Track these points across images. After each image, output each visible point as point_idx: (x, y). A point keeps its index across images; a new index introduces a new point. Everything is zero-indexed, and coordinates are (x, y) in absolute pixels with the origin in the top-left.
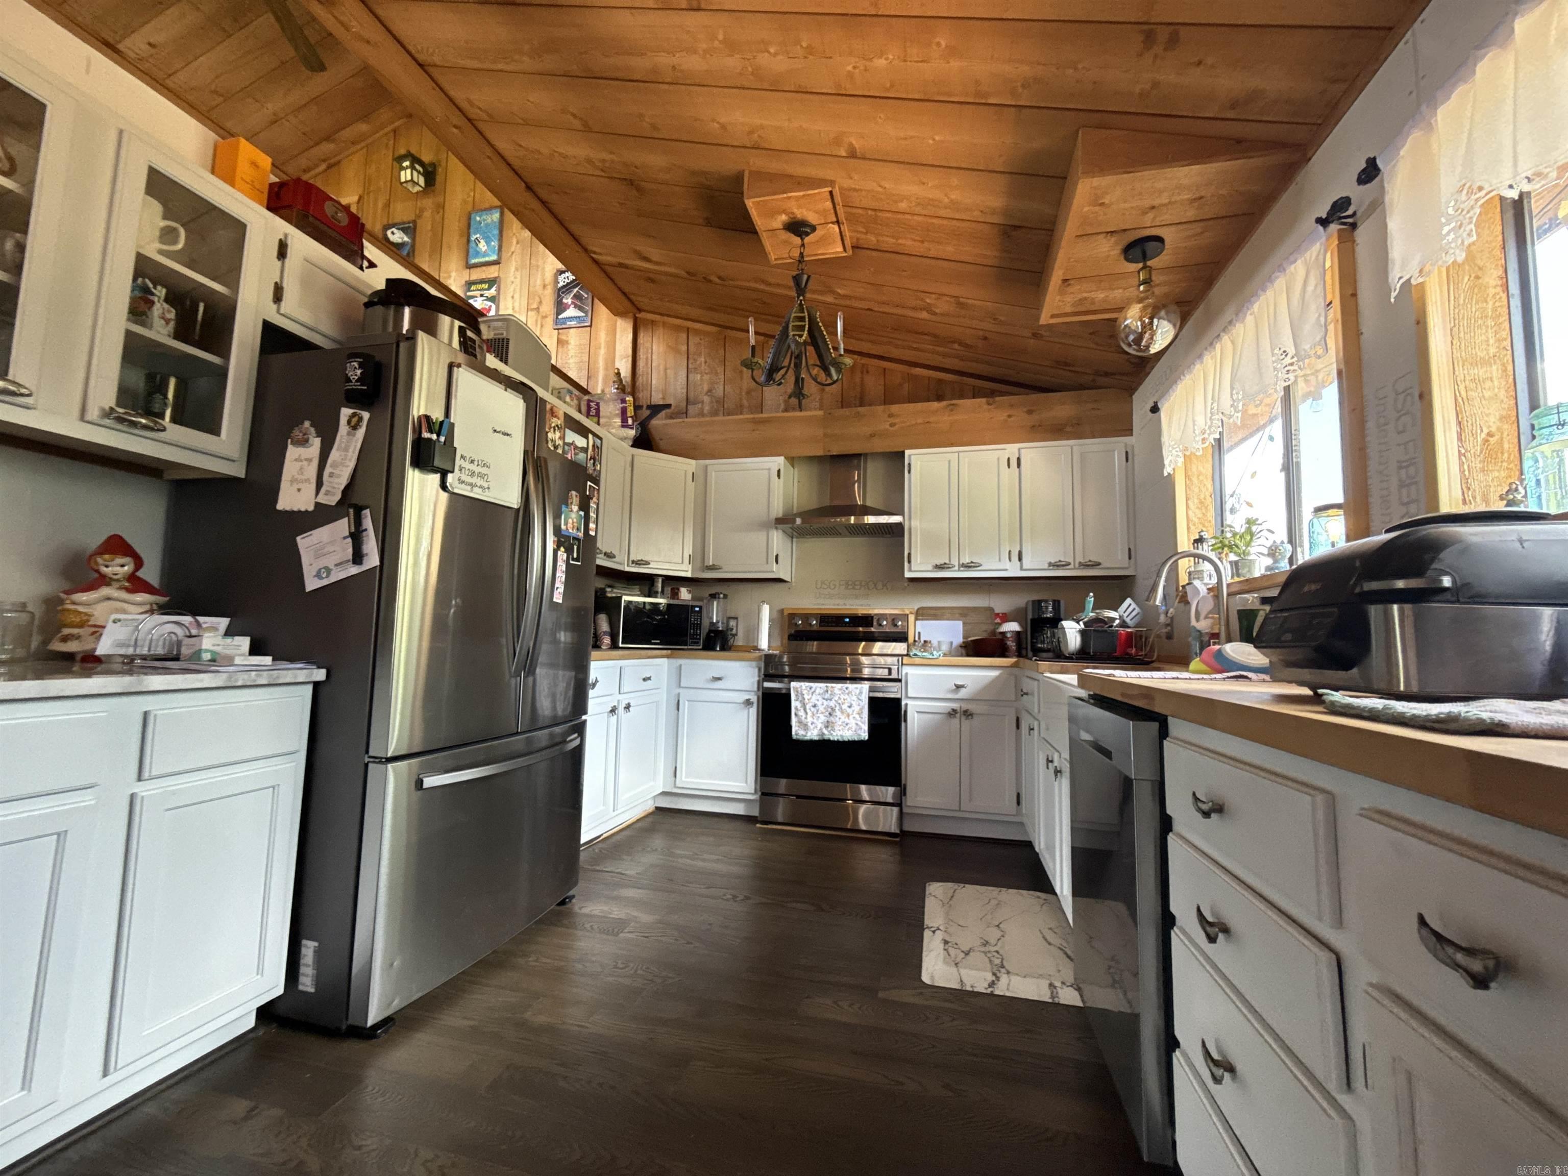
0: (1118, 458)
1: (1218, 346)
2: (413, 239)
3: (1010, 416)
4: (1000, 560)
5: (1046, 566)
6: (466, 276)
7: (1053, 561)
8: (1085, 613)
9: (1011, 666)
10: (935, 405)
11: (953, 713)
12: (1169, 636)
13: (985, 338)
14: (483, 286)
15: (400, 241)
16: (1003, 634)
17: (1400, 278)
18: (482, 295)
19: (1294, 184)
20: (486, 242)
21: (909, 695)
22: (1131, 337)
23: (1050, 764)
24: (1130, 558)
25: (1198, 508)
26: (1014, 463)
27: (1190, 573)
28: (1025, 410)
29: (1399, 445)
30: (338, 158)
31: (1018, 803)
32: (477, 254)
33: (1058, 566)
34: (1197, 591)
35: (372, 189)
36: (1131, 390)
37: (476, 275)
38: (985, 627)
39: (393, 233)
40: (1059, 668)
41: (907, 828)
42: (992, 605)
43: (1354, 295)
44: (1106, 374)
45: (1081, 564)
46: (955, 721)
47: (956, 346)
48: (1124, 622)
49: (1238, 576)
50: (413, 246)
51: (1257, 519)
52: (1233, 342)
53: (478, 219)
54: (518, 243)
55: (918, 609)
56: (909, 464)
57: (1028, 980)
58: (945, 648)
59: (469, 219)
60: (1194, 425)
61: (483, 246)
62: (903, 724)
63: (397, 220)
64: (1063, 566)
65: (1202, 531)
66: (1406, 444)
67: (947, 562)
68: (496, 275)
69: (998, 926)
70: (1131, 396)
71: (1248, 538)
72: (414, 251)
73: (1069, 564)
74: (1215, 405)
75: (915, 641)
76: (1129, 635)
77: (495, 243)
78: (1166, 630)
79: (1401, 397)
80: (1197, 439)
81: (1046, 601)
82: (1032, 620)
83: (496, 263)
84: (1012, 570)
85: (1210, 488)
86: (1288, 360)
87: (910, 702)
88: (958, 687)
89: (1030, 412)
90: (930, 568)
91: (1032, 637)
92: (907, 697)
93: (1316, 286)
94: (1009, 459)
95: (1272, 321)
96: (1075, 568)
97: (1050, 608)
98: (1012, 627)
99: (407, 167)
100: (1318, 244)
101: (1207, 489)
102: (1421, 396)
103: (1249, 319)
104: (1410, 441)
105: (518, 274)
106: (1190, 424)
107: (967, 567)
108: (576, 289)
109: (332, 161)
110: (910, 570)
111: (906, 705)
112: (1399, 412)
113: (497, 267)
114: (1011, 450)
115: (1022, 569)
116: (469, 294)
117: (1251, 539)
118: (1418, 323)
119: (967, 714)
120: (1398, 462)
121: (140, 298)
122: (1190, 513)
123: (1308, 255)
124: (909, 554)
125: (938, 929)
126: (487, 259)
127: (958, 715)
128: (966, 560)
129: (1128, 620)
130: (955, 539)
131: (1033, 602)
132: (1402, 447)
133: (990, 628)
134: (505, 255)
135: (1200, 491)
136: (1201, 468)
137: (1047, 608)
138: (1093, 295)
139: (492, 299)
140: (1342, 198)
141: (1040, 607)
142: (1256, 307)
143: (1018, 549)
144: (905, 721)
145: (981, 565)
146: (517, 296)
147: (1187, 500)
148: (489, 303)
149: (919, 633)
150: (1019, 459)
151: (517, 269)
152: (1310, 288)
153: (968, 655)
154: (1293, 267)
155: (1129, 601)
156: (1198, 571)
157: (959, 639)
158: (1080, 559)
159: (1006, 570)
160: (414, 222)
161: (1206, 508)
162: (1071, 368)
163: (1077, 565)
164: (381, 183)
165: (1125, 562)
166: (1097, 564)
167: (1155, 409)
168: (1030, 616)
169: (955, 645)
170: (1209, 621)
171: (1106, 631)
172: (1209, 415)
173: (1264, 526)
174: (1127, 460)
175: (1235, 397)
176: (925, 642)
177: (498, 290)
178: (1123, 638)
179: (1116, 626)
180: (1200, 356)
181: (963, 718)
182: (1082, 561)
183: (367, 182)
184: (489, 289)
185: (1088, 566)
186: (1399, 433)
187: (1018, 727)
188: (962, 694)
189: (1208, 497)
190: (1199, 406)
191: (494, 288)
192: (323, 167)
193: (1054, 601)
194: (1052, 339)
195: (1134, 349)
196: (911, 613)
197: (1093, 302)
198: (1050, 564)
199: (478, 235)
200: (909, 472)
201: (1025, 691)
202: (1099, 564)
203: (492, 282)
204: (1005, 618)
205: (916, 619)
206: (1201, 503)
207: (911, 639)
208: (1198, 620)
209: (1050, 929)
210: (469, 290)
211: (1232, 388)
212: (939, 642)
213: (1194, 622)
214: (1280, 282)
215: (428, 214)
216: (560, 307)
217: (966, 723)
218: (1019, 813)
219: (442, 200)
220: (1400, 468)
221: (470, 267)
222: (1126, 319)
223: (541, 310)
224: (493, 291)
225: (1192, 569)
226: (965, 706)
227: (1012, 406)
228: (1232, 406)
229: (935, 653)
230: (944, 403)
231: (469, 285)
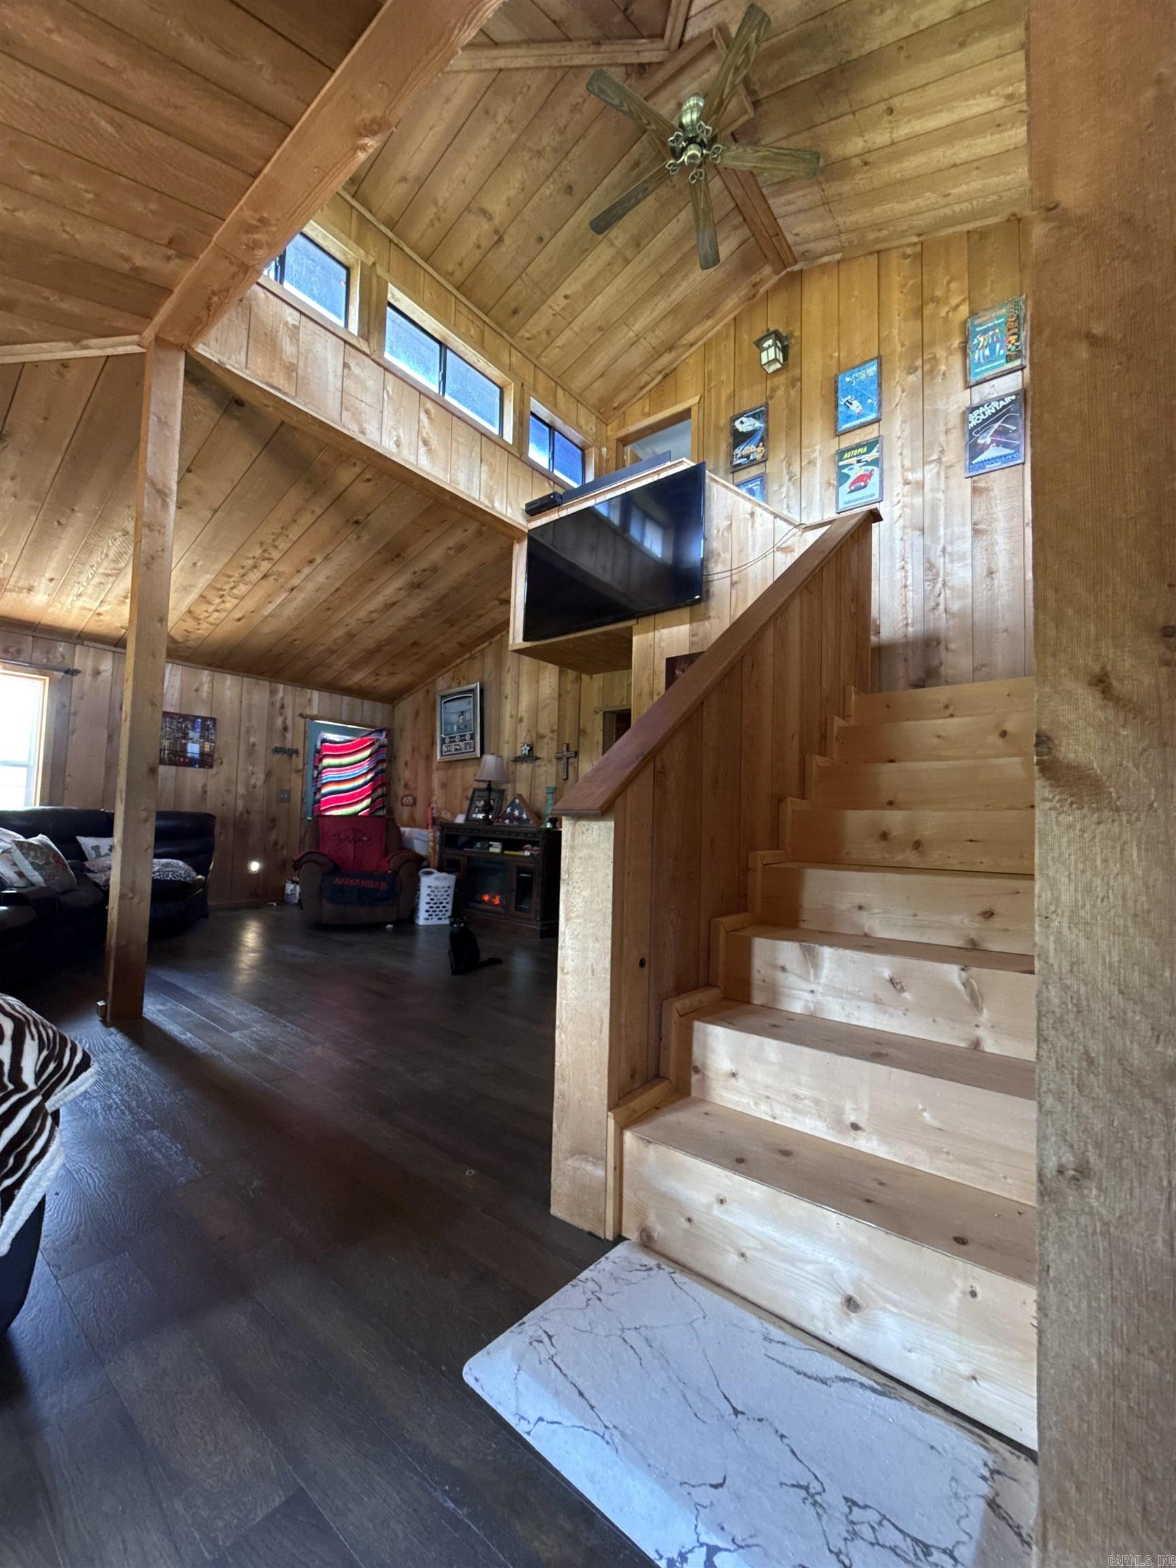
2: (767, 422)
6: (834, 445)
14: (861, 450)
15: (750, 428)
18: (859, 461)
20: (860, 402)
30: (674, 365)
32: (849, 418)
35: (712, 384)
37: (846, 442)
39: (742, 422)
50: (767, 429)
53: (848, 379)
54: (903, 391)
59: (836, 382)
61: (856, 407)
63: (745, 409)
68: (875, 434)
72: (767, 434)
77: (872, 401)
83: (878, 421)
99: (770, 347)
105: (907, 427)
108: (999, 423)
109: (667, 371)
113: (876, 426)
116: (841, 464)
126: (863, 420)
134: (885, 409)
139: (875, 462)
146: (906, 452)
148: (870, 468)
151: (904, 422)
160: (767, 405)
164: (723, 377)
177: (881, 451)
183: (707, 379)
184: (869, 451)
191: (876, 450)
192: (660, 377)
199: (849, 397)
203: (870, 445)
210: (841, 460)
215: (780, 393)
216: (974, 449)
219: (798, 372)
221: (838, 434)
223: (944, 459)
224: (874, 454)
231: (841, 454)
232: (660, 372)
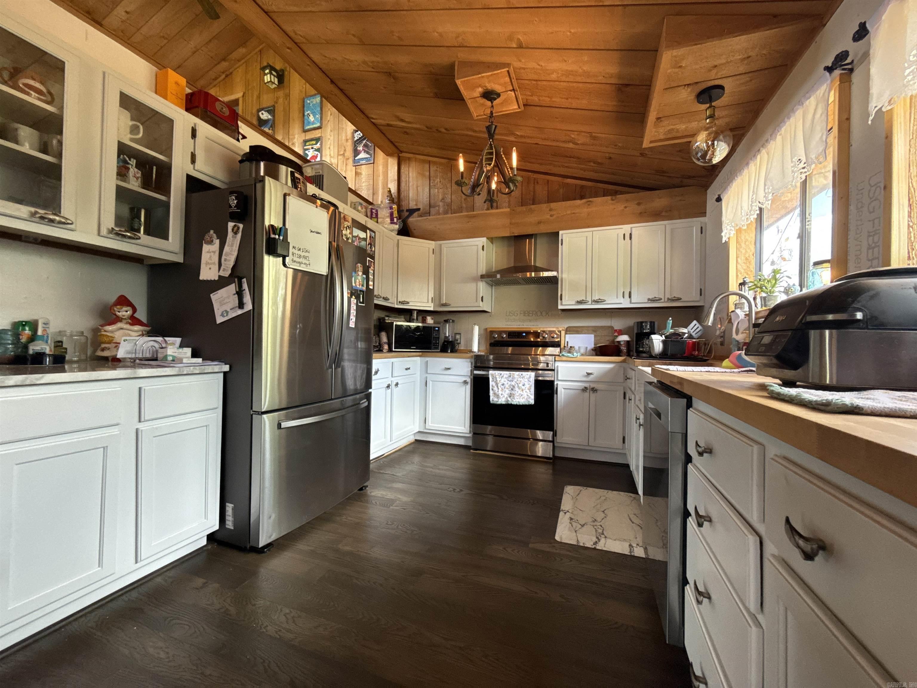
0: (695, 231)
1: (759, 157)
2: (274, 116)
3: (626, 207)
4: (617, 298)
5: (646, 301)
6: (304, 137)
7: (650, 297)
8: (667, 330)
9: (621, 362)
10: (578, 202)
11: (585, 389)
12: (722, 344)
13: (610, 158)
14: (313, 142)
15: (266, 118)
16: (619, 342)
17: (876, 107)
18: (312, 148)
19: (814, 44)
20: (313, 116)
21: (559, 379)
22: (700, 154)
23: (638, 421)
24: (701, 295)
25: (744, 263)
26: (627, 237)
27: (736, 305)
28: (636, 202)
29: (870, 221)
30: (231, 71)
31: (624, 442)
32: (309, 123)
33: (654, 300)
34: (738, 316)
35: (250, 87)
36: (706, 186)
37: (310, 136)
38: (608, 338)
39: (262, 114)
40: (648, 364)
41: (557, 454)
42: (613, 325)
43: (848, 119)
44: (690, 177)
45: (668, 299)
46: (586, 394)
47: (592, 164)
48: (691, 335)
49: (765, 306)
50: (274, 121)
51: (780, 270)
52: (768, 154)
53: (308, 102)
54: (331, 115)
55: (567, 328)
56: (562, 240)
57: (618, 542)
58: (582, 351)
59: (304, 102)
60: (742, 209)
61: (312, 118)
62: (555, 395)
63: (264, 106)
64: (657, 300)
65: (745, 278)
66: (873, 220)
67: (584, 299)
68: (319, 135)
69: (603, 511)
70: (706, 190)
71: (774, 282)
72: (274, 123)
73: (661, 299)
74: (754, 196)
75: (565, 347)
76: (694, 343)
77: (318, 116)
78: (721, 340)
79: (874, 188)
80: (743, 218)
81: (646, 322)
82: (637, 334)
83: (319, 128)
84: (625, 304)
85: (753, 250)
86: (802, 165)
87: (559, 383)
88: (589, 374)
89: (639, 204)
90: (574, 303)
91: (636, 345)
92: (558, 380)
93: (821, 115)
94: (624, 235)
95: (792, 139)
96: (664, 302)
97: (648, 327)
98: (624, 338)
100: (825, 85)
101: (751, 251)
102: (885, 188)
103: (779, 138)
104: (877, 218)
105: (332, 133)
106: (739, 207)
107: (597, 302)
108: (364, 142)
109: (228, 73)
110: (562, 304)
111: (557, 384)
112: (871, 199)
113: (320, 130)
114: (626, 228)
115: (631, 303)
116: (305, 147)
117: (776, 282)
118: (887, 137)
119: (594, 390)
120: (869, 232)
121: (122, 166)
122: (739, 266)
123: (818, 92)
124: (561, 295)
125: (568, 512)
126: (315, 126)
127: (588, 391)
128: (596, 298)
129: (693, 334)
130: (589, 285)
131: (638, 322)
132: (871, 222)
133: (611, 338)
134: (324, 123)
135: (746, 251)
136: (747, 237)
137: (646, 326)
138: (678, 127)
139: (318, 150)
140: (843, 52)
141: (642, 326)
142: (783, 129)
143: (629, 290)
144: (557, 393)
145: (605, 301)
146: (332, 147)
147: (737, 258)
148: (317, 153)
149: (567, 342)
150: (631, 234)
151: (331, 131)
152: (818, 116)
153: (597, 355)
154: (807, 102)
155: (695, 322)
156: (741, 303)
157: (591, 346)
158: (668, 296)
159: (621, 303)
160: (274, 106)
161: (750, 262)
162: (665, 174)
163: (666, 300)
164: (255, 84)
165: (698, 297)
166: (679, 299)
167: (719, 200)
168: (636, 331)
169: (588, 349)
170: (745, 335)
171: (679, 341)
172: (750, 203)
173: (785, 274)
174: (702, 233)
175: (766, 191)
176: (571, 347)
177: (321, 144)
178: (691, 345)
179: (685, 338)
180: (747, 164)
181: (591, 392)
182: (670, 297)
183: (247, 84)
184: (316, 144)
185: (673, 300)
186: (870, 213)
187: (625, 398)
188: (591, 378)
189: (751, 256)
190: (745, 197)
191: (319, 143)
192: (223, 76)
193: (651, 322)
194: (652, 156)
195: (702, 162)
196: (563, 330)
197: (678, 131)
198: (649, 299)
199: (309, 112)
200: (562, 244)
201: (628, 377)
202: (681, 299)
203: (317, 140)
204: (621, 333)
205: (566, 334)
206: (747, 259)
207: (562, 346)
208: (737, 333)
209: (635, 514)
210: (305, 145)
211: (765, 185)
212: (579, 347)
213: (734, 336)
214: (799, 113)
215: (281, 101)
216: (356, 153)
217: (593, 396)
218: (624, 448)
220: (869, 236)
221: (305, 131)
222: (696, 142)
223: (346, 155)
224: (318, 145)
225: (738, 302)
226: (593, 385)
227: (627, 200)
228: (765, 197)
229: (575, 354)
230: (584, 201)
231: (305, 142)
232: (223, 73)
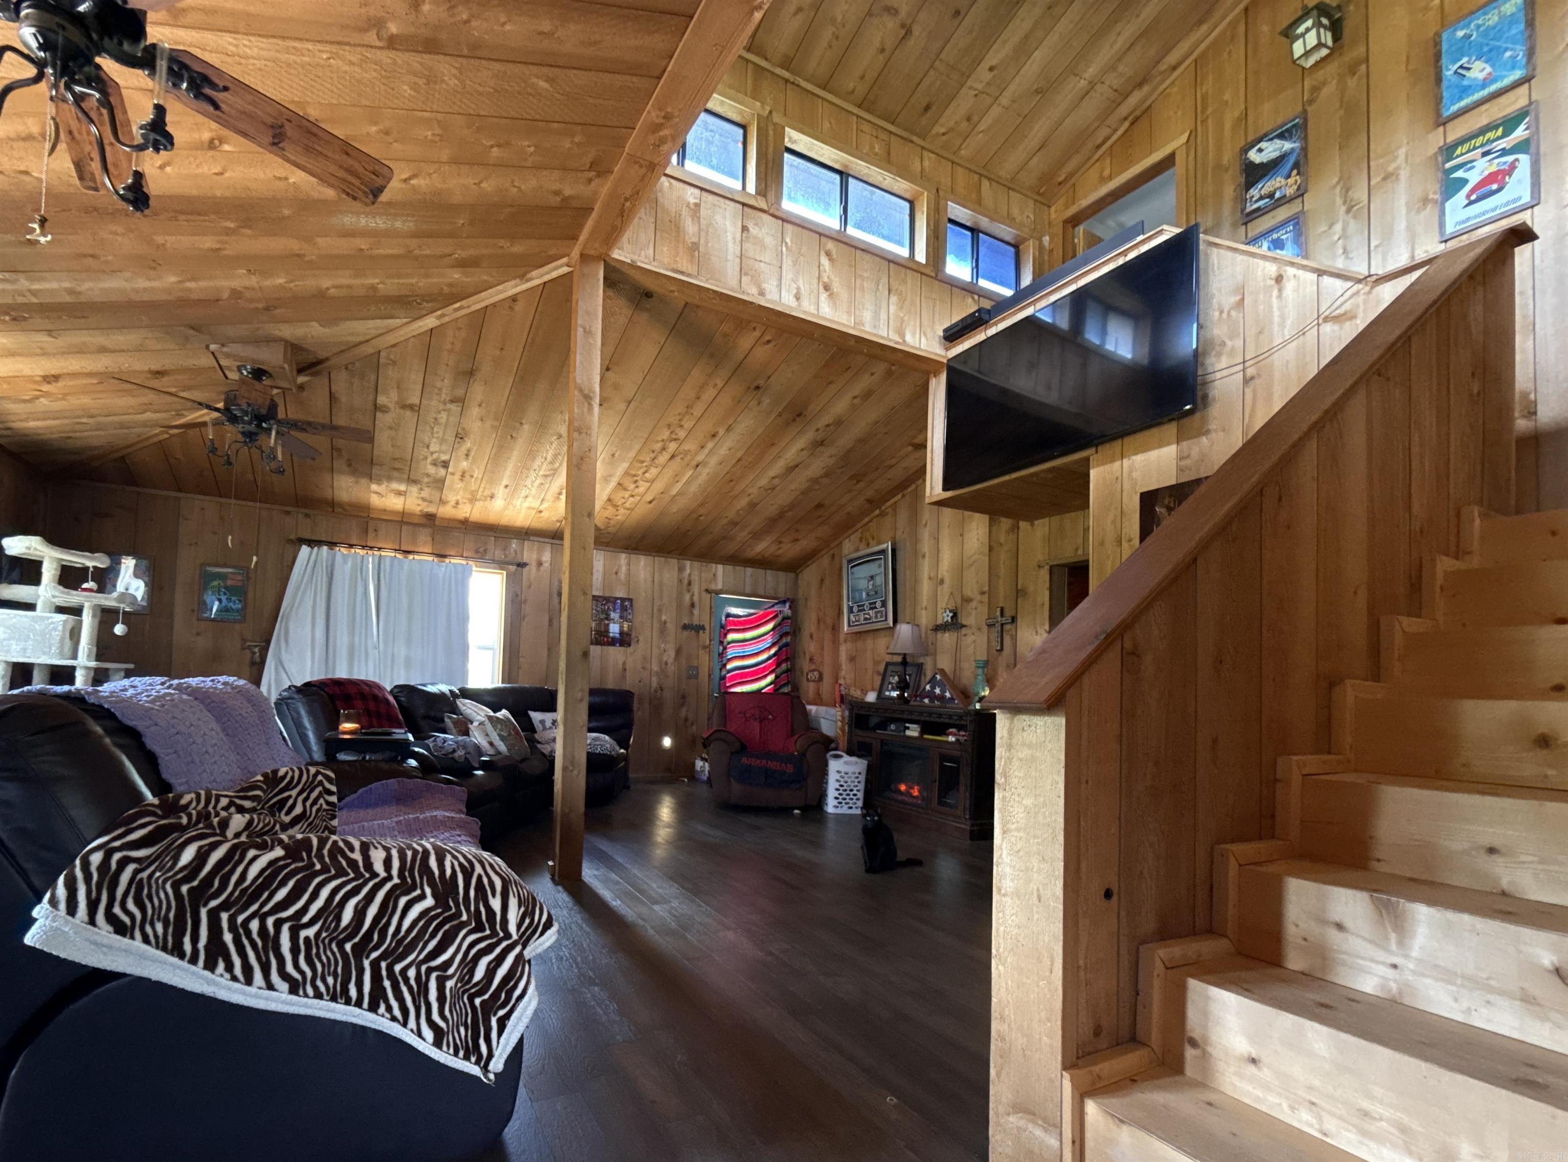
2: (1304, 138)
6: (1434, 141)
14: (1490, 135)
15: (1275, 155)
18: (1485, 154)
20: (1489, 61)
30: (1147, 105)
32: (1465, 91)
37: (1456, 131)
39: (1260, 150)
50: (1304, 150)
53: (1461, 33)
59: (1437, 44)
61: (1479, 71)
63: (1265, 130)
68: (1523, 102)
72: (1306, 156)
77: (1514, 52)
83: (1522, 81)
99: (1308, 30)
109: (1138, 113)
113: (1523, 89)
116: (1448, 165)
126: (1493, 88)
134: (1541, 58)
139: (1522, 147)
148: (1510, 159)
160: (1304, 115)
177: (1535, 128)
183: (1201, 110)
184: (1507, 133)
191: (1525, 126)
199: (1465, 60)
203: (1510, 124)
210: (1450, 159)
219: (1363, 49)
221: (1442, 122)
224: (1520, 133)
231: (1449, 151)
232: (1125, 119)
